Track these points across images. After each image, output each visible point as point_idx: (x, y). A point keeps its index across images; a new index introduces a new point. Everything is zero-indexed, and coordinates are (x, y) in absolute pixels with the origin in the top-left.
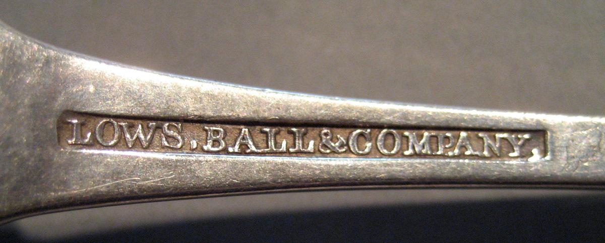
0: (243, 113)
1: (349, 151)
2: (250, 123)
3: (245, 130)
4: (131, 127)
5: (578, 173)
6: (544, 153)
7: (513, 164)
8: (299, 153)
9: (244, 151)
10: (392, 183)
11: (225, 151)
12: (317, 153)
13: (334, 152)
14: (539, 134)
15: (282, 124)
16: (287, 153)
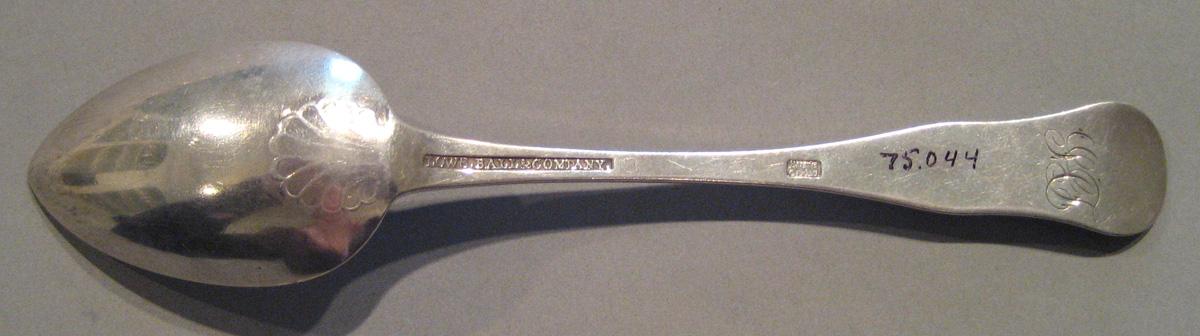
0: (490, 154)
1: (532, 168)
2: (493, 158)
3: (491, 160)
4: (449, 160)
5: (623, 176)
6: (612, 167)
7: (600, 172)
8: (512, 169)
9: (490, 169)
10: (565, 180)
11: (483, 169)
12: (519, 169)
13: (526, 169)
14: (609, 161)
15: (505, 158)
16: (508, 169)
